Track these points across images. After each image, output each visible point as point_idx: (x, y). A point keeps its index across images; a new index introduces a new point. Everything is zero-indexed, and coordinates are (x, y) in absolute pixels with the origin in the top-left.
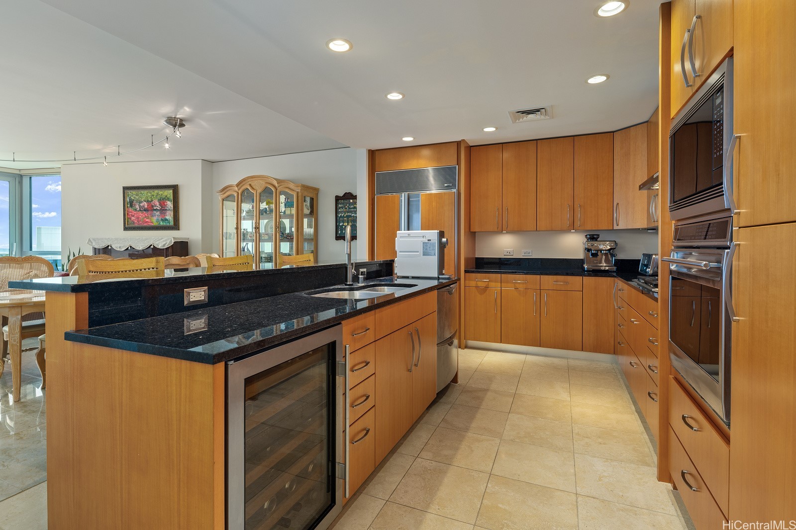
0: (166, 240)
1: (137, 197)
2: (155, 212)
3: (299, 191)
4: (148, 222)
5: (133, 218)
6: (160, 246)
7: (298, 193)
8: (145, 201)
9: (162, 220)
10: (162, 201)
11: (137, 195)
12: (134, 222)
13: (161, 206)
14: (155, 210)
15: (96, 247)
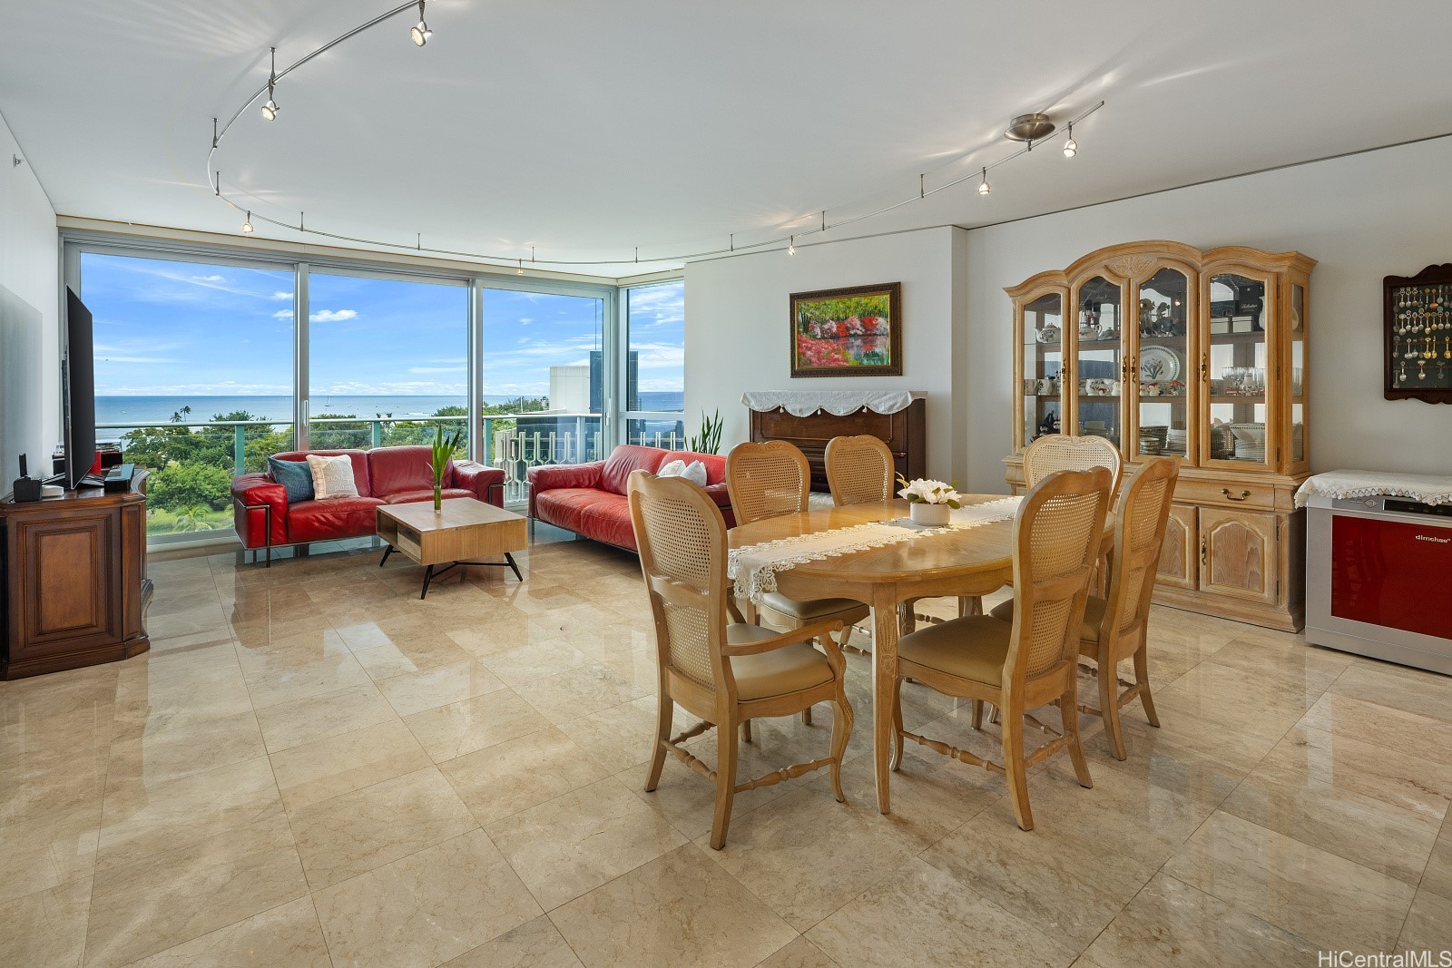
0: (894, 397)
1: (817, 313)
2: (852, 340)
3: (1284, 270)
4: (837, 360)
5: (809, 353)
6: (881, 410)
7: (1278, 276)
8: (833, 320)
9: (866, 355)
10: (868, 319)
11: (816, 309)
12: (810, 361)
13: (865, 328)
14: (853, 336)
15: (757, 409)
